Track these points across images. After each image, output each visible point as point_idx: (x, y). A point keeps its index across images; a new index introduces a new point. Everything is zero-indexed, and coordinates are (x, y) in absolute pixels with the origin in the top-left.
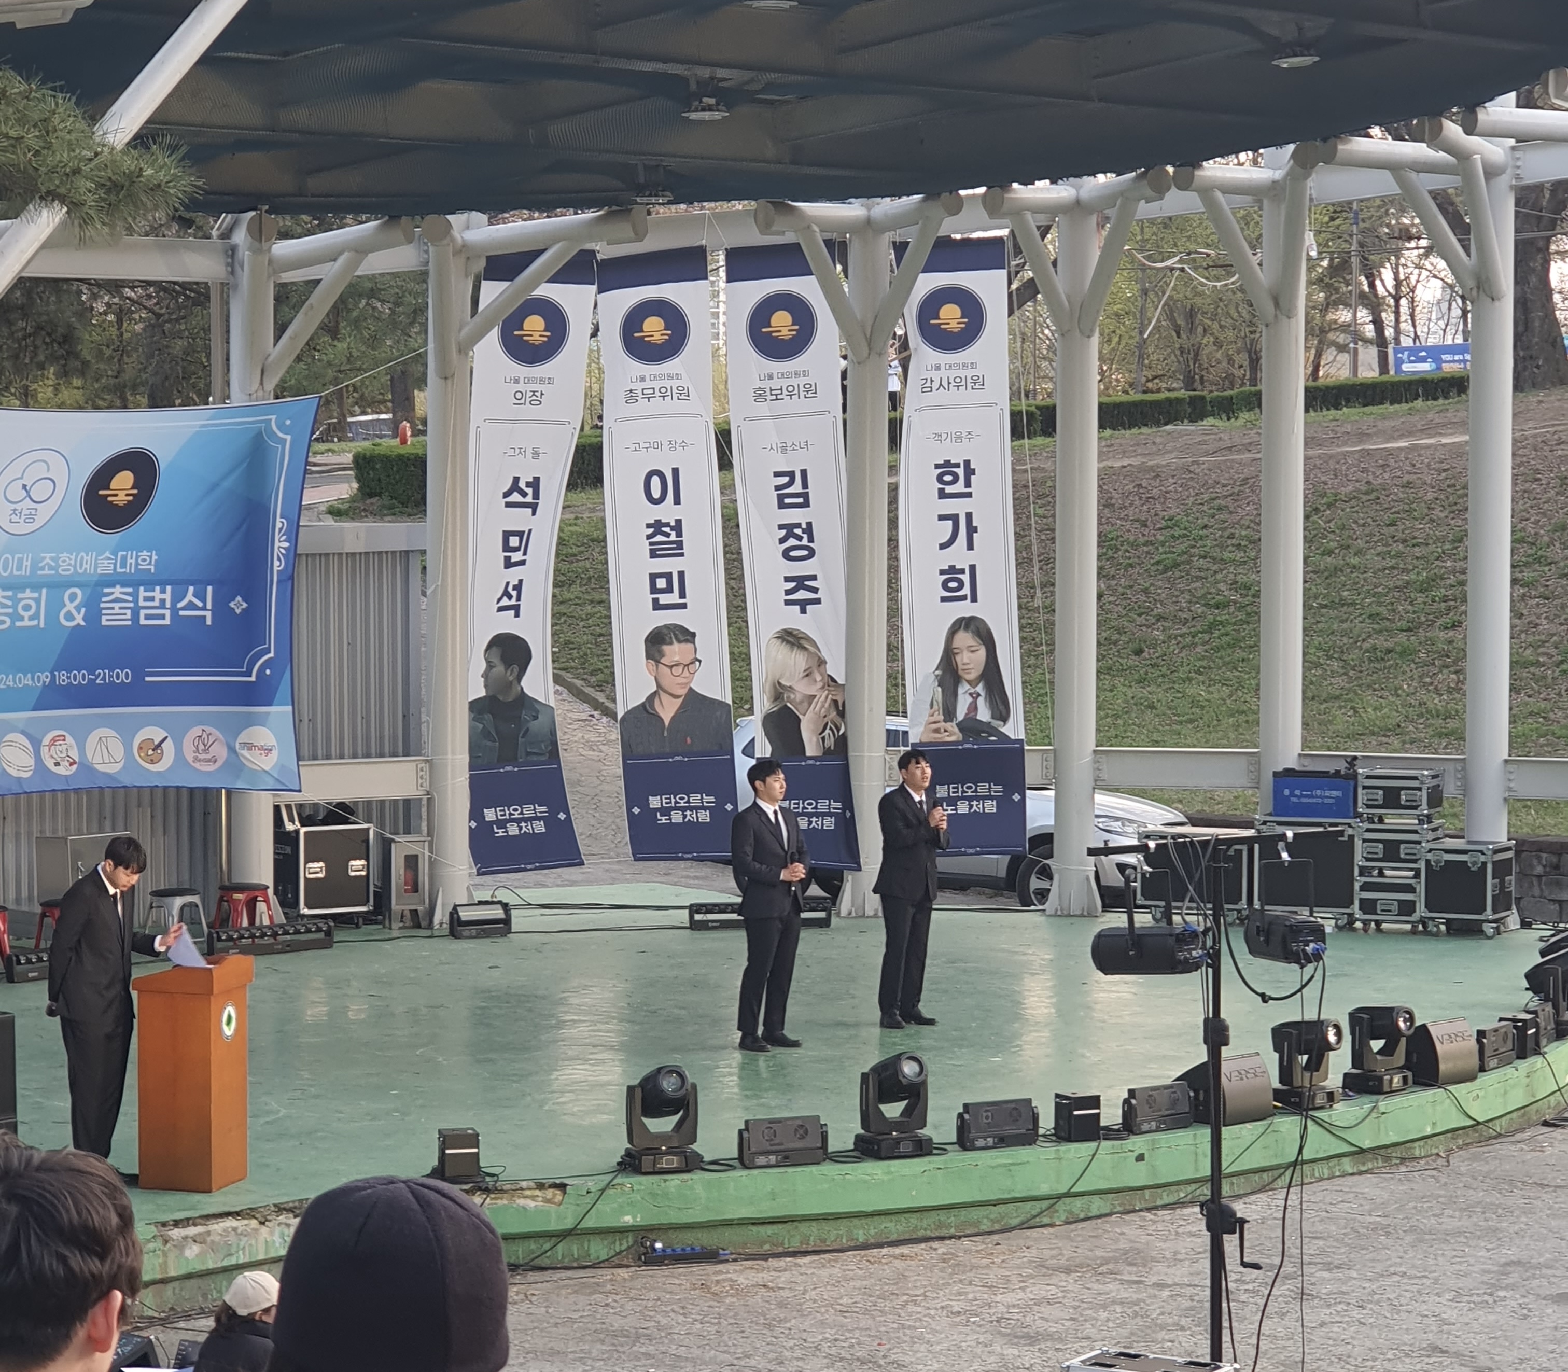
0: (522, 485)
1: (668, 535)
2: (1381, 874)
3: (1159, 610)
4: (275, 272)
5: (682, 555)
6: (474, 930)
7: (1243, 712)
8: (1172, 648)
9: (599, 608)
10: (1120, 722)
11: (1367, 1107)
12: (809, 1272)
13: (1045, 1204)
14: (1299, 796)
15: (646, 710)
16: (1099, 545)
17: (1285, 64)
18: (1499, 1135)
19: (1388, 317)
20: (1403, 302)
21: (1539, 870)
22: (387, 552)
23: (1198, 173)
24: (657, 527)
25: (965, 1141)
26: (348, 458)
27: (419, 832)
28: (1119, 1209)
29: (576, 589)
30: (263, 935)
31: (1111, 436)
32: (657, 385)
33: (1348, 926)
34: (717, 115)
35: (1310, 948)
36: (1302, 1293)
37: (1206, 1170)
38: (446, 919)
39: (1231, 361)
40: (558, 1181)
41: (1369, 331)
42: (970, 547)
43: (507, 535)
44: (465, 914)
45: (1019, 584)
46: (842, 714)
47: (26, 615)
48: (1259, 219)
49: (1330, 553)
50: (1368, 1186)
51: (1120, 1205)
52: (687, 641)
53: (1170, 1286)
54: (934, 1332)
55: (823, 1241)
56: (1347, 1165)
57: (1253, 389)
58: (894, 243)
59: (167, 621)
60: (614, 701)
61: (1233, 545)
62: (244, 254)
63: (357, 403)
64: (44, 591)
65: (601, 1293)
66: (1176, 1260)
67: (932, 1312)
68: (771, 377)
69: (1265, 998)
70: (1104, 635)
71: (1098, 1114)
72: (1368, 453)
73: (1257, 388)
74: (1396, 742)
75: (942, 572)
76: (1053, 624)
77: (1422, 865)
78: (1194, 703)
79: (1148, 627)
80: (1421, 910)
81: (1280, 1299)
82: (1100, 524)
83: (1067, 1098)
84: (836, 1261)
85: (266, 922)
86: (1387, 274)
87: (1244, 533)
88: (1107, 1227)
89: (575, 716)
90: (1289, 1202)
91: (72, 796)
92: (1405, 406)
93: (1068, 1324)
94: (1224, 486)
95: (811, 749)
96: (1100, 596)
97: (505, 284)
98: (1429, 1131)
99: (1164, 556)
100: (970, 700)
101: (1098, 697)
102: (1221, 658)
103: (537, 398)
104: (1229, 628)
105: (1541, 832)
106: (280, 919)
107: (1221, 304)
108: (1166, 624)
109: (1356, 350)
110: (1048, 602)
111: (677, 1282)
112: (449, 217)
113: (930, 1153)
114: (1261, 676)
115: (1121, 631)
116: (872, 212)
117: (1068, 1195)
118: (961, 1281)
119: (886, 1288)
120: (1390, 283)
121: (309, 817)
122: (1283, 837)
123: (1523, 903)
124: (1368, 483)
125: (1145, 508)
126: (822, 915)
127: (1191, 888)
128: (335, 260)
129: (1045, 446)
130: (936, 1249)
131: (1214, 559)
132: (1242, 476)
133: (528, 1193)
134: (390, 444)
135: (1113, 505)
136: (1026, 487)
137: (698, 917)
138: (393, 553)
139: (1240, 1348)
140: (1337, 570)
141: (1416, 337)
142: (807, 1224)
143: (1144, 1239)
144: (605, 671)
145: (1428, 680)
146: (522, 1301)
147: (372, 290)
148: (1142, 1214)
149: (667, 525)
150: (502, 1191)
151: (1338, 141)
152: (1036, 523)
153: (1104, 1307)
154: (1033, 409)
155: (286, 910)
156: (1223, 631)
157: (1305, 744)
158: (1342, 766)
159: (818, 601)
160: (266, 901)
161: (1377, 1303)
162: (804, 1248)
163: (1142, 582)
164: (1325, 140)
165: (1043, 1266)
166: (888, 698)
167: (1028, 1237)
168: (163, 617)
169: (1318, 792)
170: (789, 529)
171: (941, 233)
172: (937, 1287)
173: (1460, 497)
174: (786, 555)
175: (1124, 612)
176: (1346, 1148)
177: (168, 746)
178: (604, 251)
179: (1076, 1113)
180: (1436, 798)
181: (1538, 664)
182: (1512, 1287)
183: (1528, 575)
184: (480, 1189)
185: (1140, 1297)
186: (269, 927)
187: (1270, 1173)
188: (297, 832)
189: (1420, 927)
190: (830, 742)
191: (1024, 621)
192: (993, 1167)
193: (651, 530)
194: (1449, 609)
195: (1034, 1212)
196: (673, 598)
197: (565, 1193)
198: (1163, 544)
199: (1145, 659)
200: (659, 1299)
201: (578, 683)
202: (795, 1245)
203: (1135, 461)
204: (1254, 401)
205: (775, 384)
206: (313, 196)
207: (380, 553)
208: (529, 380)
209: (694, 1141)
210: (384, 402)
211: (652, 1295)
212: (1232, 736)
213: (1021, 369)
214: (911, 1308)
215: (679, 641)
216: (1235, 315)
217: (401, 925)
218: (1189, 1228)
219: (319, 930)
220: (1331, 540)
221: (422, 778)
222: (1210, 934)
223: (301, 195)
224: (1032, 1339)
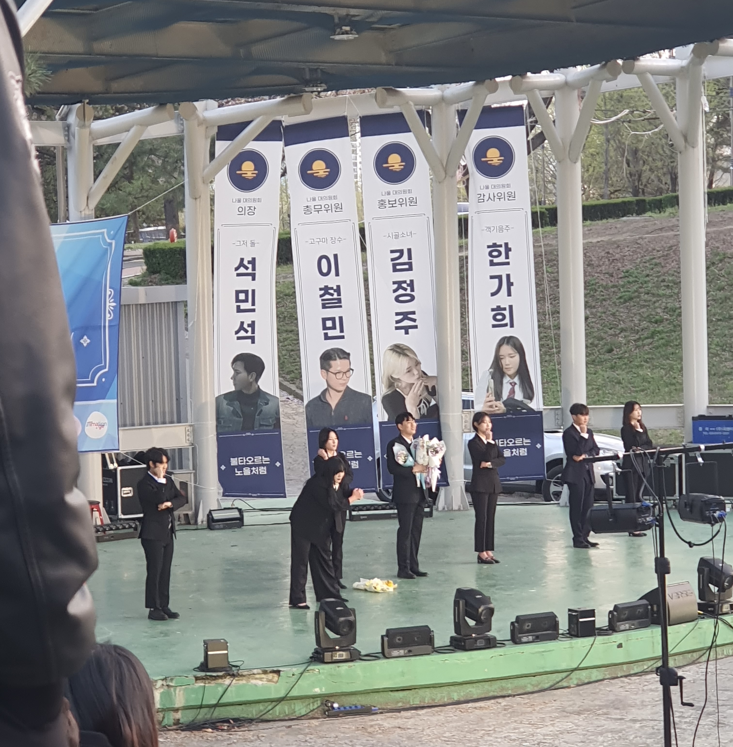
0: (246, 263)
1: (332, 295)
3: (622, 325)
4: (94, 139)
5: (341, 307)
6: (222, 524)
7: (674, 384)
8: (630, 348)
9: (290, 335)
10: (600, 392)
12: (425, 719)
13: (565, 674)
14: (707, 431)
15: (321, 400)
16: (585, 289)
22: (164, 303)
23: (637, 63)
24: (326, 290)
25: (515, 639)
26: (140, 252)
27: (188, 467)
28: (608, 676)
30: (98, 531)
31: (591, 224)
32: (323, 203)
34: (351, 37)
35: (717, 514)
36: (718, 723)
37: (659, 653)
38: (205, 519)
39: (660, 180)
40: (275, 669)
42: (509, 294)
43: (238, 292)
44: (216, 516)
45: (538, 313)
46: (431, 393)
48: (673, 95)
49: (722, 289)
51: (609, 674)
52: (345, 358)
53: (639, 721)
55: (433, 700)
57: (674, 194)
58: (458, 111)
60: (301, 389)
61: (664, 286)
62: (75, 129)
63: (144, 221)
65: (302, 734)
66: (643, 705)
67: (499, 740)
68: (388, 193)
69: (691, 545)
70: (590, 341)
71: (594, 621)
73: (676, 194)
75: (493, 310)
76: (559, 336)
78: (644, 380)
79: (615, 335)
81: (706, 727)
82: (585, 276)
83: (575, 611)
84: (441, 711)
85: (99, 523)
87: (670, 279)
88: (602, 687)
90: (708, 670)
94: (658, 251)
96: (586, 318)
97: (229, 142)
99: (624, 294)
100: (510, 387)
101: (587, 378)
102: (660, 352)
103: (251, 211)
104: (664, 335)
106: (107, 521)
107: (653, 146)
108: (626, 334)
110: (556, 323)
111: (347, 726)
112: (195, 103)
113: (495, 646)
114: (683, 363)
115: (600, 339)
116: (445, 92)
117: (577, 669)
118: (515, 721)
119: (471, 726)
121: (123, 460)
122: (699, 449)
125: (611, 266)
126: (428, 510)
127: (645, 480)
128: (128, 131)
129: (550, 232)
130: (500, 703)
131: (653, 294)
132: (669, 245)
133: (258, 676)
134: (164, 243)
135: (593, 264)
136: (541, 255)
137: (354, 513)
138: (168, 303)
142: (424, 690)
143: (624, 693)
144: (295, 371)
146: (256, 740)
147: (151, 149)
148: (622, 679)
149: (332, 288)
150: (242, 676)
151: (719, 42)
152: (548, 277)
153: (601, 734)
154: (544, 210)
155: (111, 516)
156: (660, 336)
157: (711, 401)
159: (416, 327)
160: (99, 510)
162: (422, 704)
163: (611, 309)
164: (711, 41)
165: (564, 711)
166: (463, 383)
167: (554, 695)
169: (719, 429)
170: (399, 284)
171: (486, 103)
172: (501, 725)
174: (397, 299)
175: (601, 328)
178: (287, 120)
179: (581, 620)
184: (229, 675)
185: (622, 727)
186: (101, 526)
187: (698, 653)
188: (116, 470)
190: (425, 411)
191: (542, 335)
192: (533, 654)
193: (322, 292)
195: (558, 680)
196: (336, 332)
197: (279, 676)
198: (623, 286)
199: (615, 355)
200: (337, 737)
202: (417, 702)
203: (605, 239)
204: (675, 202)
205: (392, 198)
206: (114, 93)
207: (160, 303)
208: (246, 200)
209: (354, 642)
210: (160, 220)
211: (333, 735)
212: (667, 398)
213: (536, 189)
214: (486, 738)
215: (340, 358)
216: (662, 152)
217: (179, 523)
218: (650, 687)
219: (130, 527)
220: (722, 281)
221: (188, 435)
222: (657, 507)
223: (108, 93)
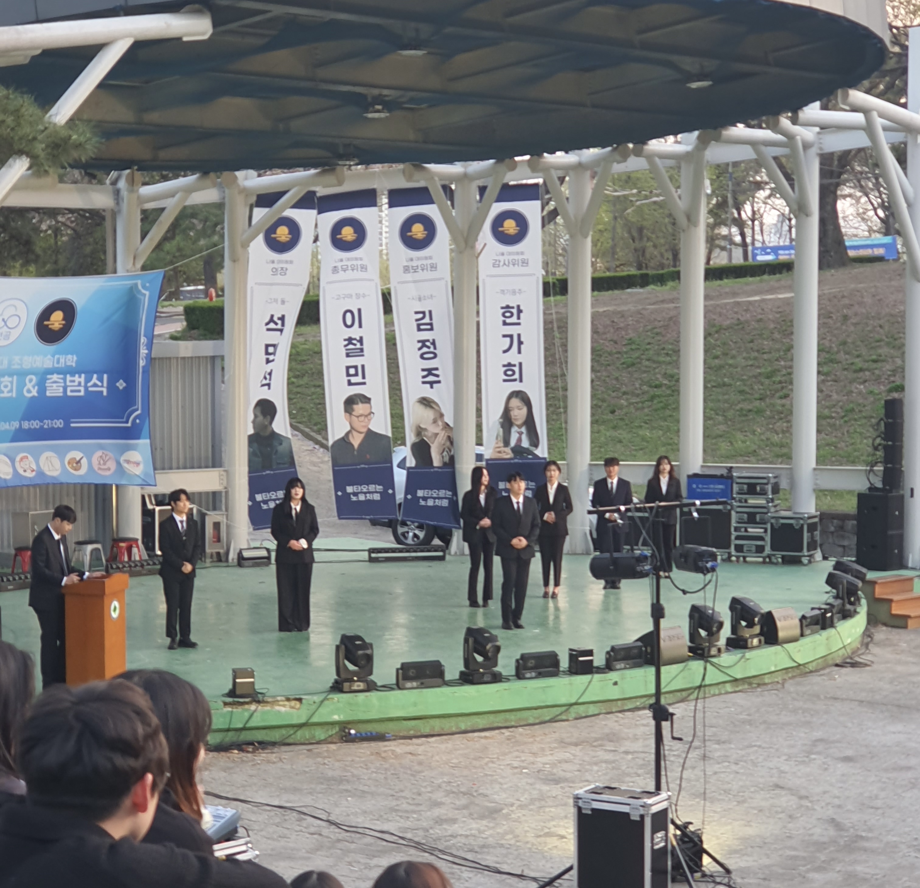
0: (275, 319)
2: (746, 531)
3: (624, 389)
4: (141, 204)
5: (363, 355)
6: (251, 562)
7: (671, 444)
8: (631, 410)
9: (318, 389)
10: (602, 450)
11: (739, 656)
12: (435, 746)
13: (564, 708)
14: (700, 488)
15: (344, 441)
16: (592, 354)
17: (694, 85)
18: (811, 672)
19: (748, 232)
20: (756, 223)
21: (832, 529)
22: (203, 357)
23: (646, 147)
24: (350, 340)
25: (519, 676)
26: (181, 309)
27: (220, 509)
28: (604, 711)
29: (306, 379)
30: (136, 566)
31: (598, 295)
32: (349, 263)
33: (728, 560)
34: (382, 115)
35: (709, 565)
36: (704, 756)
37: (652, 690)
38: (236, 557)
39: (662, 255)
40: (298, 697)
41: (738, 239)
42: (519, 352)
43: (267, 346)
44: (246, 554)
45: (546, 376)
46: (452, 443)
47: (6, 390)
48: (678, 177)
49: (716, 357)
50: (740, 699)
51: (604, 709)
52: (366, 402)
53: (631, 752)
54: (503, 777)
55: (442, 729)
56: (729, 687)
57: (675, 269)
58: (479, 187)
59: (82, 394)
61: (664, 353)
62: (124, 193)
63: (185, 281)
64: (15, 377)
65: (321, 757)
66: (635, 738)
67: (502, 767)
68: (412, 260)
69: (684, 592)
70: (594, 402)
71: (592, 660)
72: (738, 303)
73: (677, 269)
74: (753, 459)
75: (504, 366)
76: (566, 396)
77: (769, 526)
78: (643, 439)
79: (618, 398)
80: (768, 550)
81: (694, 759)
82: (592, 342)
83: (575, 651)
84: (449, 739)
85: (137, 558)
86: (748, 207)
87: (670, 347)
88: (598, 721)
89: (305, 448)
90: (697, 708)
91: (32, 489)
92: (758, 278)
93: (576, 773)
94: (659, 321)
95: (436, 462)
96: (592, 381)
98: (773, 669)
99: (627, 360)
100: (518, 435)
101: (591, 436)
102: (658, 414)
103: (284, 271)
104: (663, 399)
105: (834, 508)
106: (145, 557)
107: (657, 225)
108: (628, 397)
109: (731, 250)
110: (564, 384)
111: (363, 751)
112: (236, 173)
113: (500, 681)
114: (680, 425)
115: (603, 400)
116: (467, 169)
117: (576, 704)
118: (518, 751)
119: (477, 754)
120: (750, 213)
121: (161, 501)
122: (694, 504)
123: (824, 547)
124: (738, 319)
125: (616, 334)
126: (440, 554)
127: (644, 532)
128: (173, 196)
129: (561, 301)
130: (503, 733)
131: (654, 361)
132: (669, 316)
133: (281, 703)
134: (203, 301)
135: (599, 332)
136: (550, 321)
137: (373, 555)
138: (206, 357)
139: (671, 785)
140: (721, 367)
141: (764, 242)
143: (618, 727)
144: (322, 423)
145: (771, 426)
146: (278, 761)
147: (193, 213)
148: (616, 714)
149: (355, 339)
150: (267, 702)
151: (722, 129)
153: (596, 764)
154: (555, 281)
155: (148, 552)
156: (659, 400)
157: (705, 461)
158: (724, 472)
159: (439, 382)
160: (138, 547)
161: (745, 762)
162: (432, 733)
163: (614, 373)
164: (715, 129)
165: (562, 742)
166: (476, 437)
167: (554, 726)
168: (79, 391)
169: (712, 486)
170: (423, 343)
171: (505, 181)
172: (505, 754)
173: (789, 326)
174: (422, 357)
175: (605, 390)
176: (729, 678)
177: (84, 462)
178: (321, 191)
179: (581, 659)
180: (776, 489)
181: (832, 418)
182: (818, 753)
183: (825, 369)
184: (255, 701)
185: (615, 758)
186: (139, 561)
187: (686, 692)
188: (154, 510)
189: (767, 560)
190: (447, 459)
192: (535, 689)
193: (347, 342)
194: (783, 388)
195: (557, 713)
196: (359, 379)
197: (301, 703)
198: (626, 353)
199: (617, 415)
200: (353, 760)
201: (307, 430)
202: (427, 731)
203: (610, 308)
204: (676, 276)
205: (415, 263)
206: (161, 161)
207: (199, 357)
208: (280, 262)
209: (371, 674)
210: (200, 280)
211: (349, 759)
214: (491, 765)
215: (362, 402)
216: (665, 230)
217: (211, 560)
218: (643, 721)
220: (718, 350)
221: (222, 479)
223: (155, 161)
224: (557, 781)
